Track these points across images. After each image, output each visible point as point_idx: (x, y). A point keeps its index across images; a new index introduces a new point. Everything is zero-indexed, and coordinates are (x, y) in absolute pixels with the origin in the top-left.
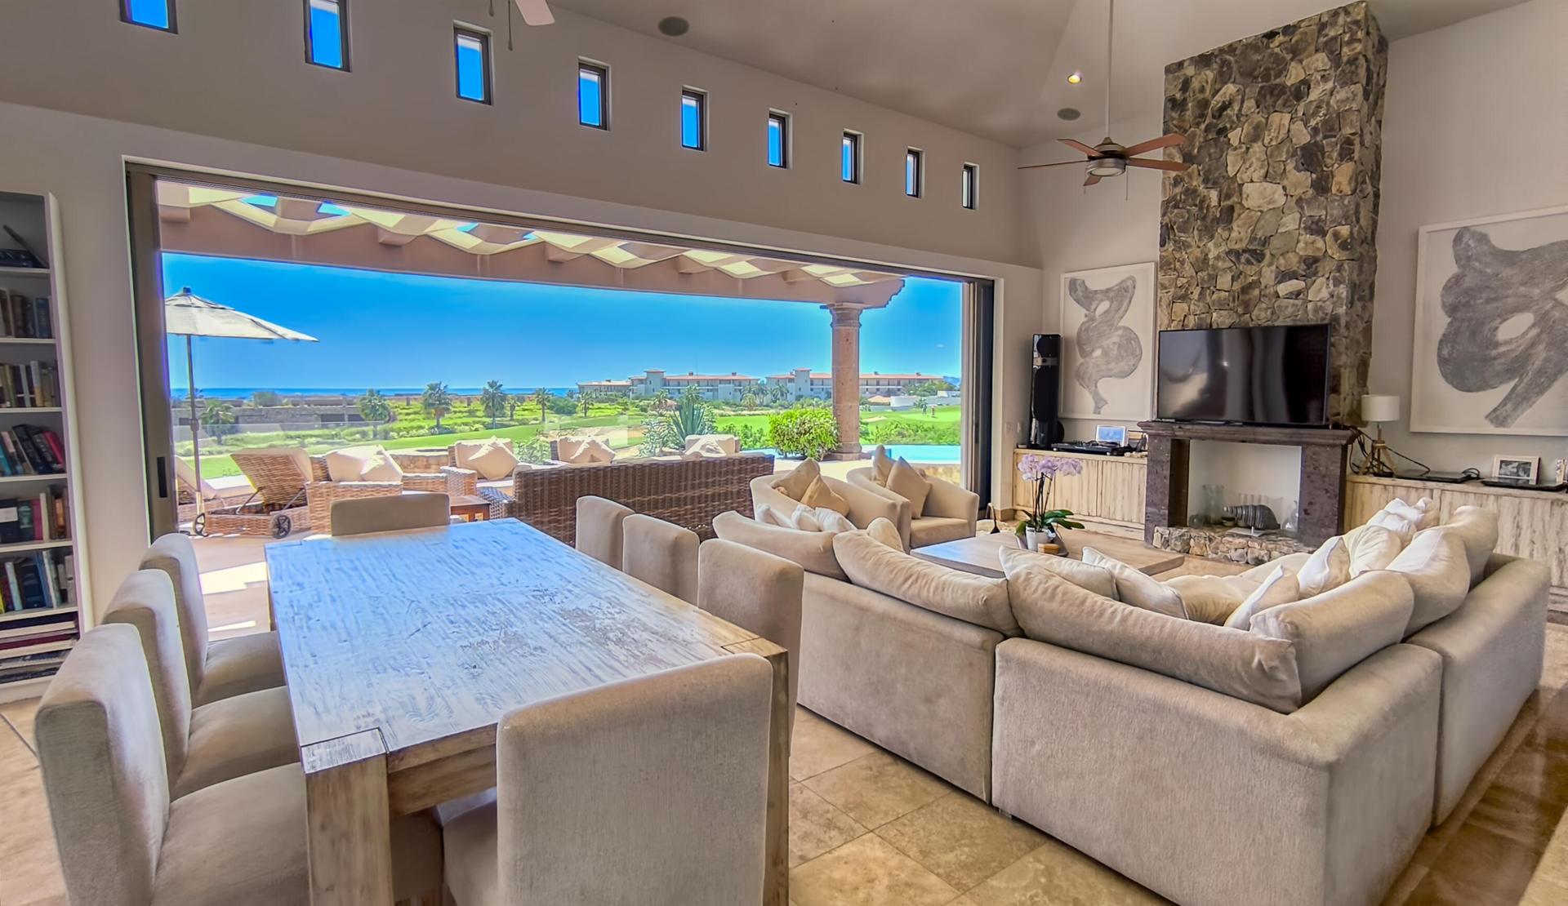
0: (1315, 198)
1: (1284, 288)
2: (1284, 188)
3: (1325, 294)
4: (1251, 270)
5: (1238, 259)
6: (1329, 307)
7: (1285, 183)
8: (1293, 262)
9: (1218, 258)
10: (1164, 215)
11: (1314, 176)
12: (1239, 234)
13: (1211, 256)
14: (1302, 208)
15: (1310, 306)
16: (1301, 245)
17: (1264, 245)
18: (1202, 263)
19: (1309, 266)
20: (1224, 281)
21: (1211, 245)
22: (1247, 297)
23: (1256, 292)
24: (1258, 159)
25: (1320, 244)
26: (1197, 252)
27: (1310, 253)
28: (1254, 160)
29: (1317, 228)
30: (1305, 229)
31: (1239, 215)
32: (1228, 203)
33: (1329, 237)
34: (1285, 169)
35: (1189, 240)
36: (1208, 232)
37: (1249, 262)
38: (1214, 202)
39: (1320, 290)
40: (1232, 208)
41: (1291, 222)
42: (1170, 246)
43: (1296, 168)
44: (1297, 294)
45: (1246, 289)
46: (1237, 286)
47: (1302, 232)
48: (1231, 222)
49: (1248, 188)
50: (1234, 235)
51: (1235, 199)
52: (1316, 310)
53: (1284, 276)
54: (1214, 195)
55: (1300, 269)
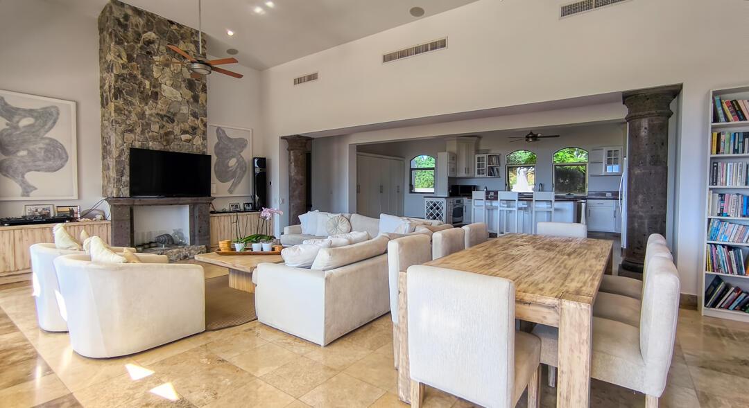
0: (193, 102)
1: (184, 137)
2: (181, 93)
3: (200, 143)
4: (168, 126)
5: (162, 119)
6: (201, 148)
7: (181, 91)
8: (187, 127)
9: (151, 115)
10: (116, 82)
11: (192, 93)
12: (161, 106)
13: (147, 113)
14: (189, 105)
15: (194, 147)
16: (189, 121)
17: (174, 115)
18: (142, 115)
19: (193, 130)
20: (155, 127)
21: (146, 107)
22: (167, 138)
23: (172, 136)
24: (168, 76)
25: (197, 122)
26: (139, 110)
27: (193, 124)
29: (195, 115)
30: (191, 114)
31: (161, 98)
32: (155, 90)
33: (199, 120)
34: (181, 85)
35: (134, 101)
36: (144, 100)
37: (167, 122)
38: (148, 87)
39: (197, 141)
40: (157, 93)
41: (185, 110)
42: (121, 101)
43: (185, 87)
44: (189, 141)
45: (167, 134)
46: (162, 132)
47: (189, 115)
48: (157, 100)
49: (164, 87)
50: (159, 106)
51: (158, 89)
52: (197, 148)
53: (184, 132)
54: (147, 83)
55: (191, 131)
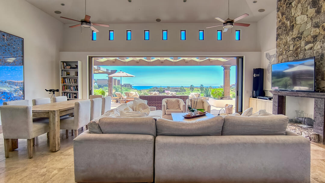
0: (316, 16)
1: (307, 47)
2: (307, 15)
3: (319, 47)
4: (298, 43)
5: (295, 40)
6: (320, 51)
7: (307, 14)
8: (310, 38)
9: (289, 41)
10: (277, 31)
11: (316, 9)
12: (295, 33)
13: (288, 41)
14: (312, 20)
15: (315, 51)
16: (312, 32)
17: (302, 34)
18: (286, 43)
19: (314, 38)
20: (291, 48)
21: (288, 38)
22: (297, 51)
23: (299, 49)
24: (300, 9)
25: (318, 30)
26: (284, 41)
27: (314, 34)
28: (298, 9)
29: (317, 26)
30: (313, 27)
31: (295, 27)
32: (292, 24)
33: (321, 28)
34: (307, 9)
35: (283, 37)
36: (287, 34)
37: (298, 40)
38: (289, 25)
40: (293, 25)
41: (309, 26)
42: (278, 40)
43: (311, 8)
44: (311, 48)
45: (296, 49)
46: (295, 48)
47: (312, 28)
48: (293, 29)
49: (298, 18)
50: (294, 33)
51: (294, 22)
52: (316, 53)
53: (307, 43)
54: (289, 22)
55: (312, 40)
